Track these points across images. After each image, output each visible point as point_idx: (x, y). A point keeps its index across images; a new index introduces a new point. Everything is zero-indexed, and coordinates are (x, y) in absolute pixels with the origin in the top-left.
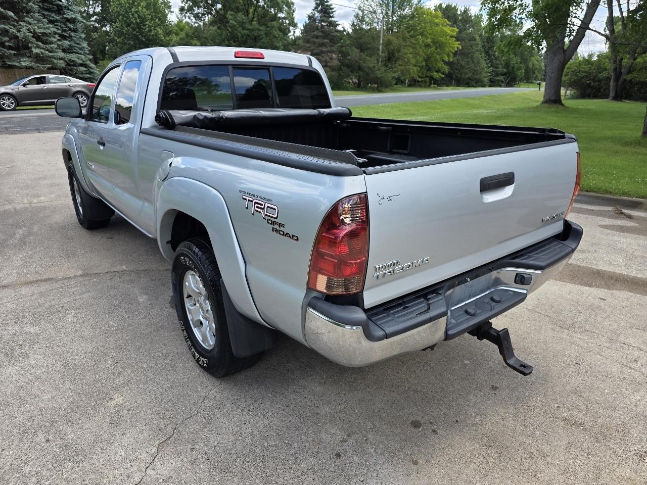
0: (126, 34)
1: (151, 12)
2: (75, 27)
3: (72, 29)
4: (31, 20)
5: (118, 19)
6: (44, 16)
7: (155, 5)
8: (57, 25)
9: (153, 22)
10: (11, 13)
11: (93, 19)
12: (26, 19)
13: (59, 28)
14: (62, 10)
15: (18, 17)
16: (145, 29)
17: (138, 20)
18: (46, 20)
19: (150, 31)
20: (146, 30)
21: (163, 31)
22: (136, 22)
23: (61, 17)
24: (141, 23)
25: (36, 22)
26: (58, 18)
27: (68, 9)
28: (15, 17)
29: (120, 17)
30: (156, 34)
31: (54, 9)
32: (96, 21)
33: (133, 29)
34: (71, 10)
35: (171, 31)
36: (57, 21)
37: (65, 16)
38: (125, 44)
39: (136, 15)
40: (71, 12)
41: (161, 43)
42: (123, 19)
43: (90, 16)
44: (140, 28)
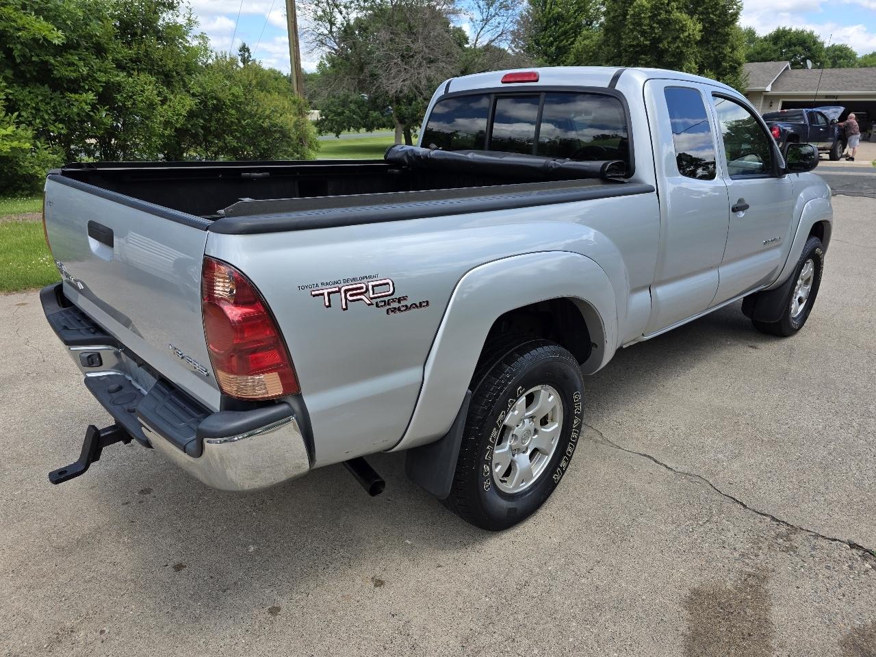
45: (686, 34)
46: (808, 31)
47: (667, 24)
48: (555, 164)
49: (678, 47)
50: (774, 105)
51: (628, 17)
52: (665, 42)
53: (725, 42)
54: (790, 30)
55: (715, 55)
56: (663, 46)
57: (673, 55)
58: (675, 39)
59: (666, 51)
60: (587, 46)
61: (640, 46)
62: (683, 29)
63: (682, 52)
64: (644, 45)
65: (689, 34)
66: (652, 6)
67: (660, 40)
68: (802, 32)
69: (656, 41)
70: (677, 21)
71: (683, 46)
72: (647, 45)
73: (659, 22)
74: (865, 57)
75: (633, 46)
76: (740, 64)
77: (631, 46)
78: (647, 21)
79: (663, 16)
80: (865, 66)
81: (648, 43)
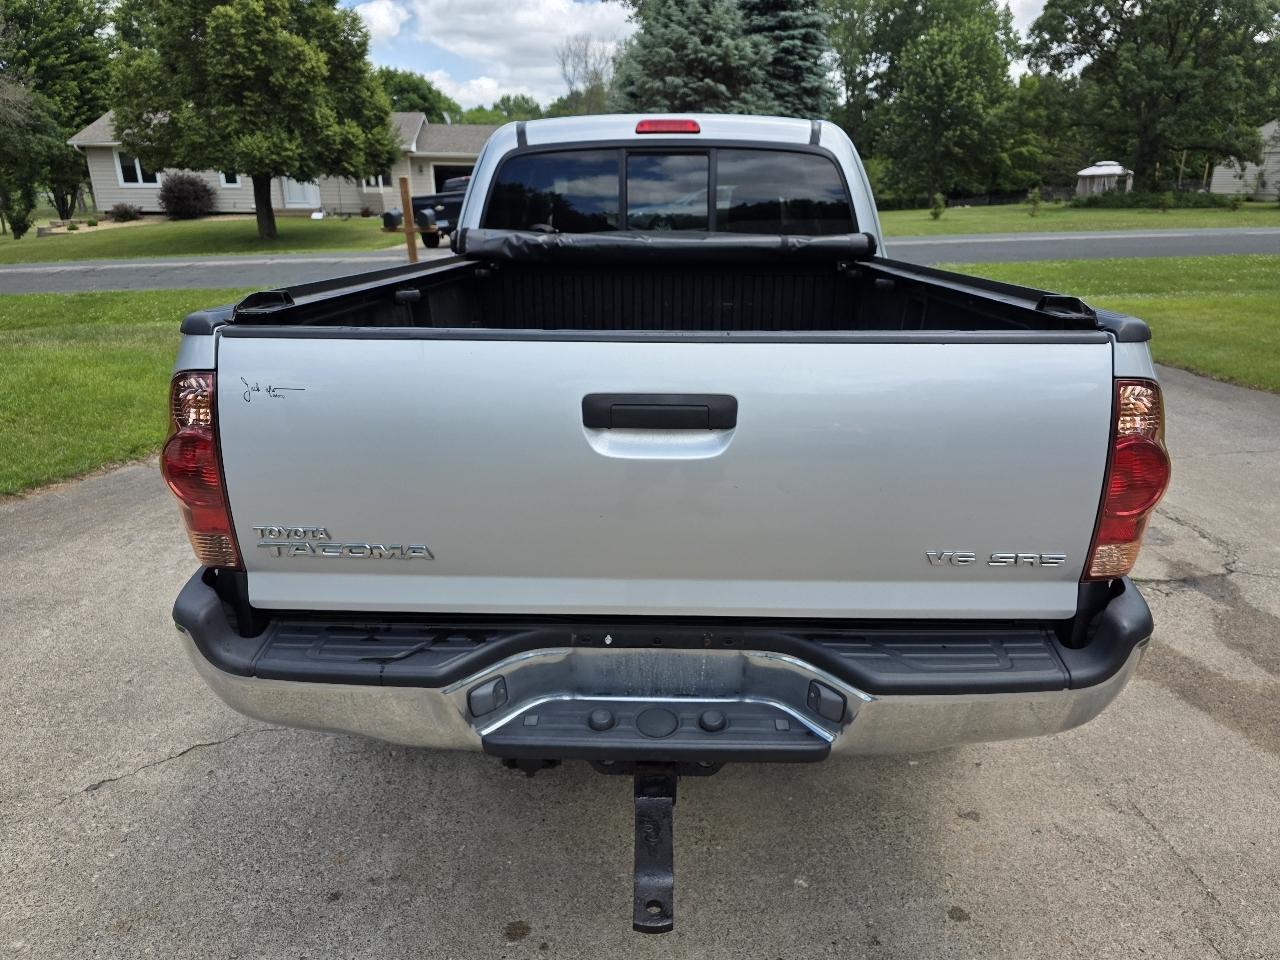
0: (914, 108)
1: (969, 63)
2: (815, 103)
3: (809, 106)
4: (748, 97)
5: (907, 81)
6: (771, 88)
7: (981, 48)
8: (787, 102)
9: (969, 81)
10: (722, 88)
11: (871, 85)
12: (743, 94)
13: (789, 105)
14: (801, 74)
15: (733, 93)
16: (948, 96)
17: (941, 81)
18: (772, 95)
19: (960, 98)
20: (951, 99)
21: (985, 97)
22: (937, 85)
23: (797, 86)
24: (945, 85)
25: (755, 98)
26: (791, 88)
27: (812, 72)
28: (728, 94)
29: (911, 78)
30: (970, 104)
31: (789, 75)
32: (876, 89)
33: (928, 98)
34: (815, 74)
35: (1002, 96)
36: (788, 94)
37: (804, 84)
38: (910, 126)
39: (939, 71)
40: (815, 77)
41: (975, 120)
42: (915, 80)
43: (867, 80)
44: (941, 95)
45: (308, 65)
46: (419, 75)
47: (269, 47)
48: (799, 242)
49: (300, 84)
50: (425, 169)
51: (209, 30)
52: (278, 75)
53: (359, 81)
54: (396, 70)
55: (352, 100)
56: (277, 80)
57: (295, 95)
58: (292, 71)
59: (283, 88)
60: (144, 69)
61: (241, 77)
62: (299, 57)
63: (308, 91)
64: (246, 75)
65: (313, 67)
66: (243, 17)
67: (268, 71)
68: (411, 74)
69: (264, 73)
70: (286, 45)
71: (307, 82)
72: (249, 78)
73: (260, 43)
74: (471, 112)
75: (228, 75)
76: (387, 113)
77: (225, 76)
78: (242, 41)
79: (264, 35)
80: (474, 123)
81: (250, 73)
